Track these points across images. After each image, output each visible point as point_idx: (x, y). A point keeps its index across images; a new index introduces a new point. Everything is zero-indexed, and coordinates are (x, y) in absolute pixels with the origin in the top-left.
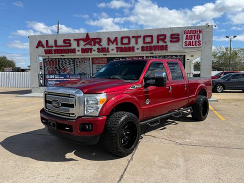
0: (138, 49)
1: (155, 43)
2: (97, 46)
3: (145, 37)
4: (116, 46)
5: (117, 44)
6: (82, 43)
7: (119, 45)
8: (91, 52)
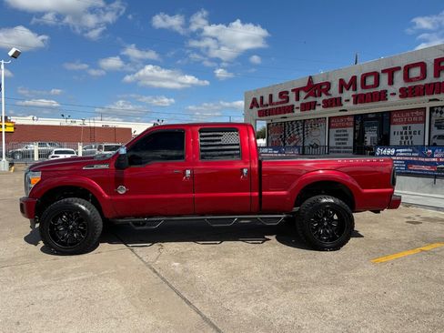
0: (394, 94)
1: (430, 78)
2: (324, 97)
3: (408, 68)
4: (354, 93)
5: (355, 89)
6: (303, 94)
7: (360, 91)
8: (314, 109)
